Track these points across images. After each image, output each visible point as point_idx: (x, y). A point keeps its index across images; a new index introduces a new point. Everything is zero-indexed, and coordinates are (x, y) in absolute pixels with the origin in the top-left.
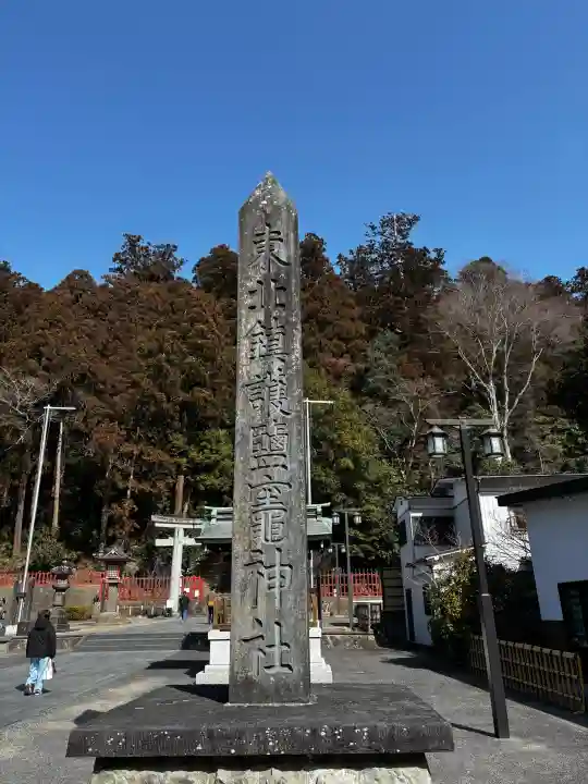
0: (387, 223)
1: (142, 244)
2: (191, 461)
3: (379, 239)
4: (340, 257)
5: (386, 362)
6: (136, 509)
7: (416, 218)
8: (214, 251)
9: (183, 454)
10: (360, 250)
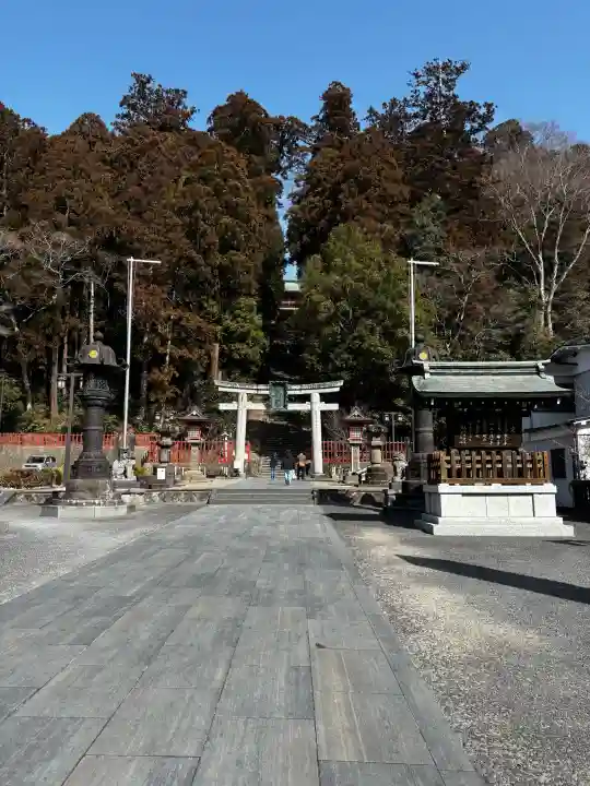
0: (430, 71)
1: (153, 85)
2: (226, 330)
3: (423, 89)
4: (371, 111)
5: (435, 229)
6: (177, 375)
7: (464, 67)
8: (231, 98)
9: (219, 322)
10: (394, 103)
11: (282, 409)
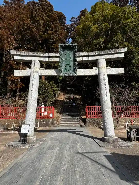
11: (71, 73)
